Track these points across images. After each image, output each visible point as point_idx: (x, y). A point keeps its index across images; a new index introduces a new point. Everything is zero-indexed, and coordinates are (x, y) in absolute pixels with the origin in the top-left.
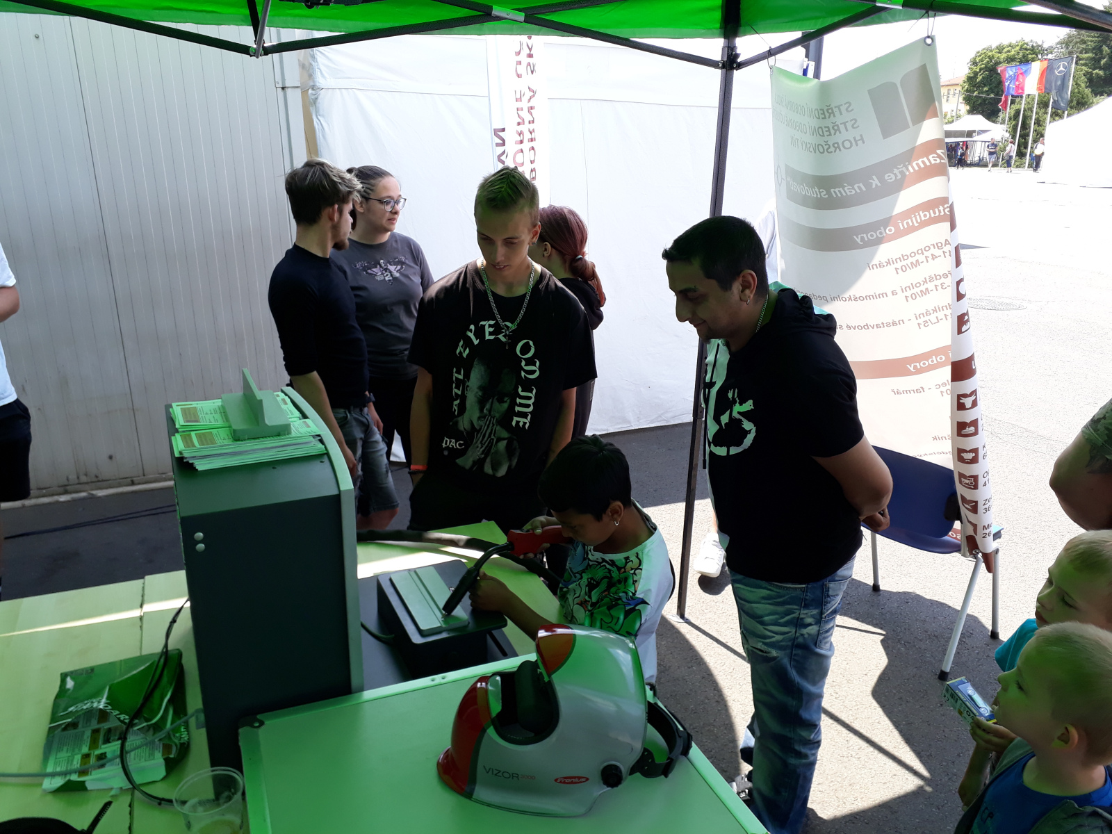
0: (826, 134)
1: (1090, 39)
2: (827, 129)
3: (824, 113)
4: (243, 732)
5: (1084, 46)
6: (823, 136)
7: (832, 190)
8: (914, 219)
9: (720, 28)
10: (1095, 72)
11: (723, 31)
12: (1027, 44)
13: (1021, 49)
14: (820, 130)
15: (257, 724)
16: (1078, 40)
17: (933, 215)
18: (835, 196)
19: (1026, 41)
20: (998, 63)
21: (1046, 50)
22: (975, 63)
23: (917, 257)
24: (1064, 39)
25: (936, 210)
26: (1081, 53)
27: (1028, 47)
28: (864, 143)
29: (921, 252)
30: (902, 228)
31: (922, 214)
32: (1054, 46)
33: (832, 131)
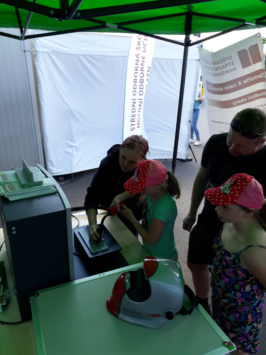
8: (253, 96)
11: (185, 32)
17: (260, 95)
18: (226, 89)
25: (261, 93)
28: (236, 70)
30: (249, 99)
31: (256, 95)
33: (225, 67)
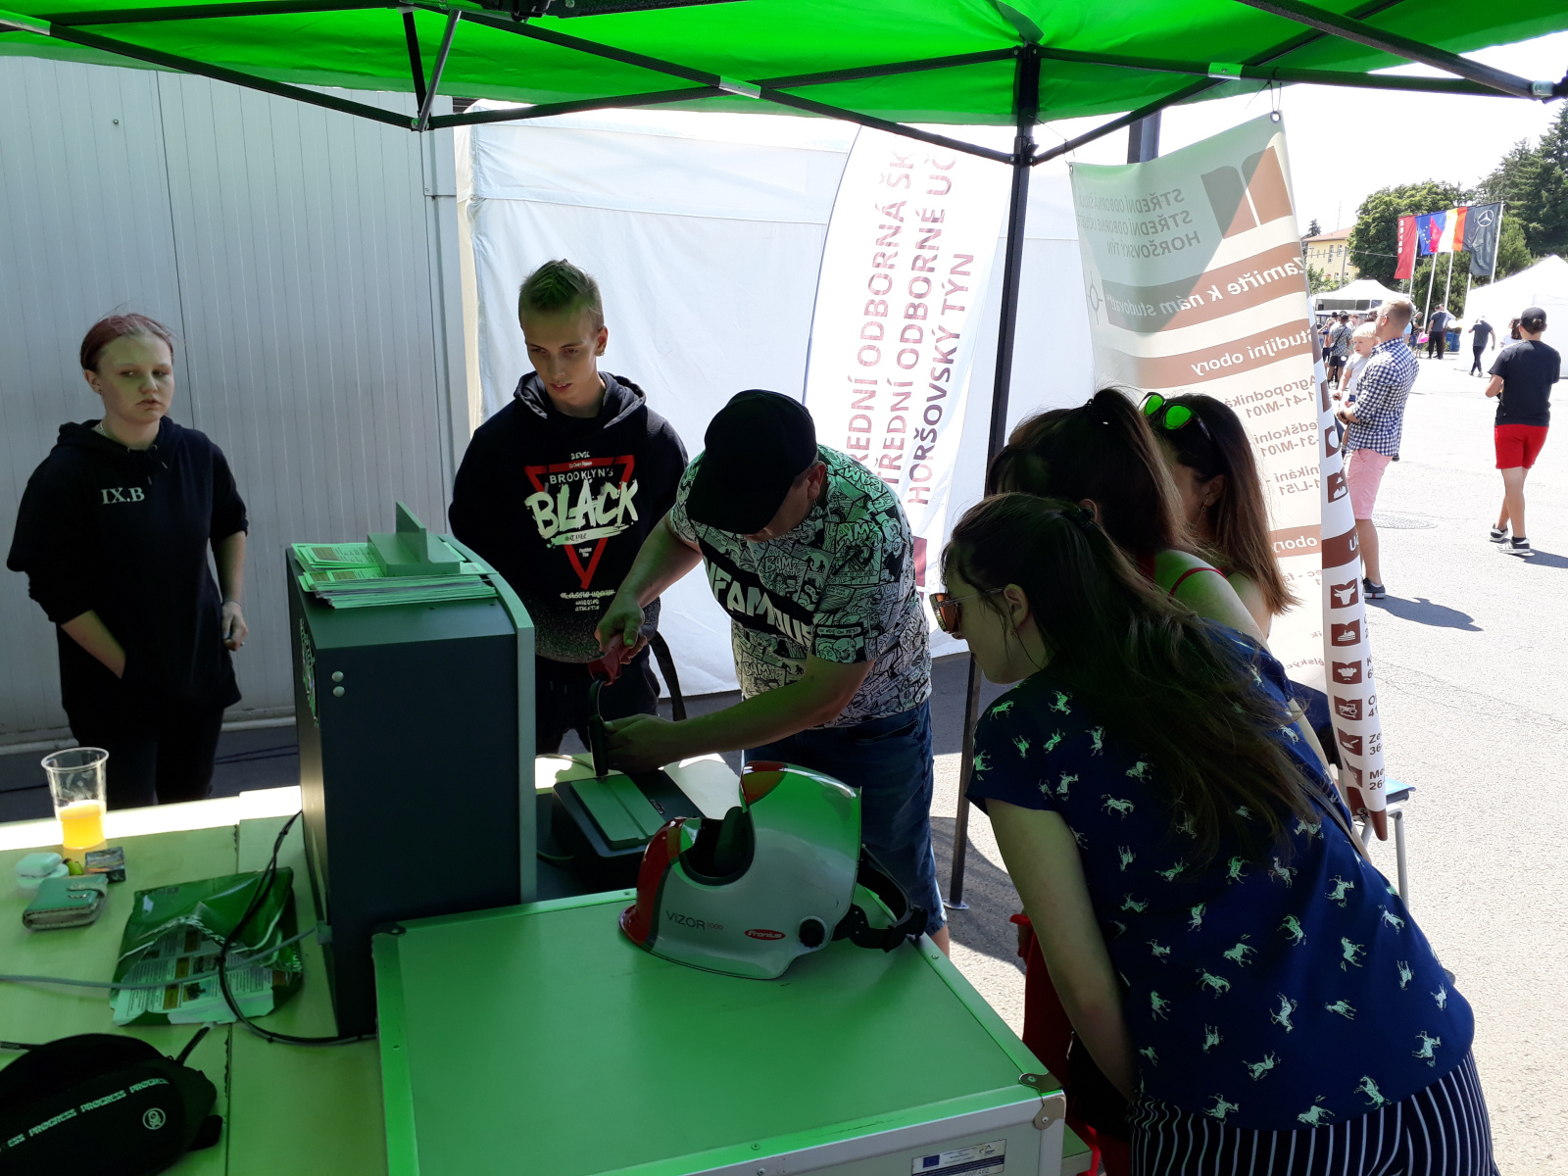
0: (1151, 231)
1: (1524, 180)
2: (1152, 225)
3: (1147, 205)
4: (378, 939)
5: (1516, 191)
6: (1148, 234)
7: (1162, 305)
8: (1268, 346)
9: (1013, 113)
10: (1531, 225)
11: (1016, 116)
12: (1437, 187)
13: (1430, 192)
14: (1144, 226)
15: (395, 931)
16: (1508, 182)
17: (1293, 343)
18: (1165, 312)
19: (1436, 183)
20: (1397, 211)
21: (1464, 195)
22: (1365, 210)
23: (1275, 397)
24: (1488, 181)
25: (1297, 336)
26: (1512, 199)
27: (1439, 191)
28: (1199, 242)
29: (1280, 391)
30: (1253, 357)
31: (1279, 342)
32: (1475, 190)
33: (1159, 228)
